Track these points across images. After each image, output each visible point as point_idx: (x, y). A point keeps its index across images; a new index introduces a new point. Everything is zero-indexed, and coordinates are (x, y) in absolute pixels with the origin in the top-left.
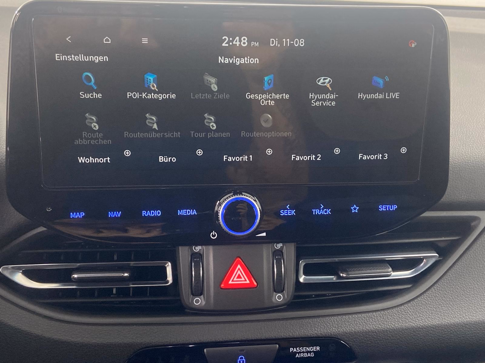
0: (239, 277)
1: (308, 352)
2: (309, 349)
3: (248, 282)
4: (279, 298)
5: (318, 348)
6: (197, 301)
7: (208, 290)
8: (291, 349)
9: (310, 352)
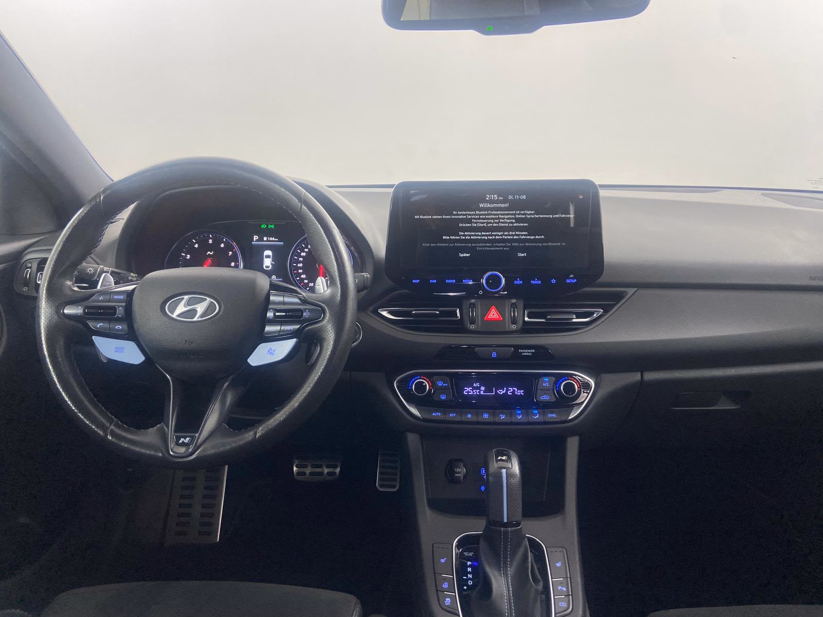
0: (493, 315)
1: (528, 352)
2: (529, 351)
3: (498, 317)
4: (514, 327)
5: (534, 351)
6: (472, 327)
7: (478, 322)
8: (520, 351)
9: (530, 353)
